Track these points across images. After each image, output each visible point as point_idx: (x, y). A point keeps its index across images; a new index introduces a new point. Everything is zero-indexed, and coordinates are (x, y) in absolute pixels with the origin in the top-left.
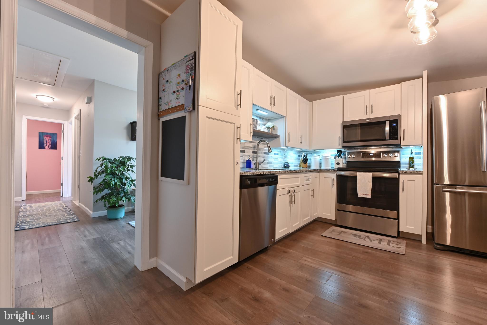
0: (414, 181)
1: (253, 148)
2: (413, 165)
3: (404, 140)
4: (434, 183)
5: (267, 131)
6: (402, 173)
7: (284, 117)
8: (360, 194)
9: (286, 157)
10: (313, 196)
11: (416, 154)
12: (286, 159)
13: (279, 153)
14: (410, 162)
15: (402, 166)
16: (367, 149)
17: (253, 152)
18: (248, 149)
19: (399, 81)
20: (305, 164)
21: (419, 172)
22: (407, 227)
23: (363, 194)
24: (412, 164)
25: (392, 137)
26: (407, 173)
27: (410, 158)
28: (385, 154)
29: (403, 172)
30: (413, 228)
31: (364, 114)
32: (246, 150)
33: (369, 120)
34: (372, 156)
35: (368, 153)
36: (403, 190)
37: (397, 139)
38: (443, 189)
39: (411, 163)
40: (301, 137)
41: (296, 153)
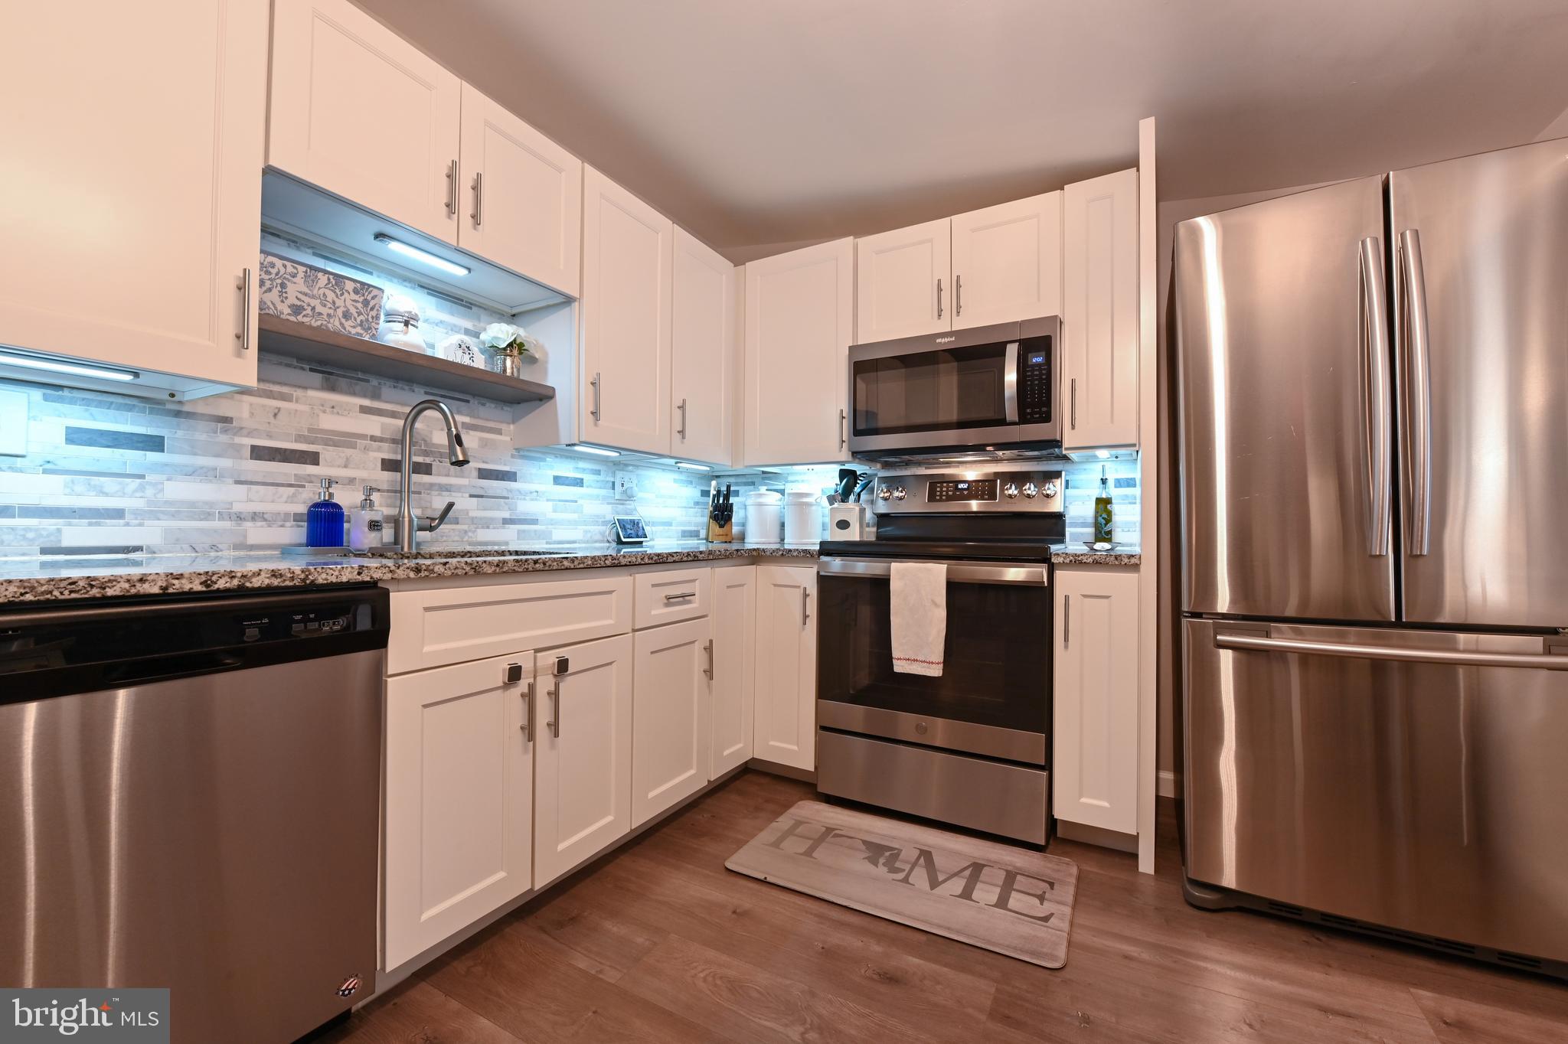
0: (1107, 597)
1: (394, 441)
2: (1107, 529)
3: (1073, 427)
4: (1185, 607)
5: (480, 362)
6: (1064, 566)
7: (568, 300)
8: (900, 659)
9: (628, 496)
10: (709, 673)
11: (1119, 483)
12: (630, 505)
13: (588, 478)
14: (1100, 519)
15: (1072, 534)
16: (949, 467)
17: (391, 465)
18: (353, 446)
19: (1057, 179)
20: (721, 526)
21: (1126, 560)
22: (1084, 800)
23: (914, 660)
24: (1106, 524)
25: (1028, 411)
26: (1081, 562)
27: (1099, 501)
28: (1011, 485)
29: (1068, 561)
30: (1106, 804)
31: (932, 318)
32: (326, 453)
33: (946, 340)
34: (966, 492)
35: (951, 482)
36: (1066, 639)
37: (1046, 418)
38: (1219, 637)
39: (1103, 521)
40: (682, 407)
41: (691, 482)
